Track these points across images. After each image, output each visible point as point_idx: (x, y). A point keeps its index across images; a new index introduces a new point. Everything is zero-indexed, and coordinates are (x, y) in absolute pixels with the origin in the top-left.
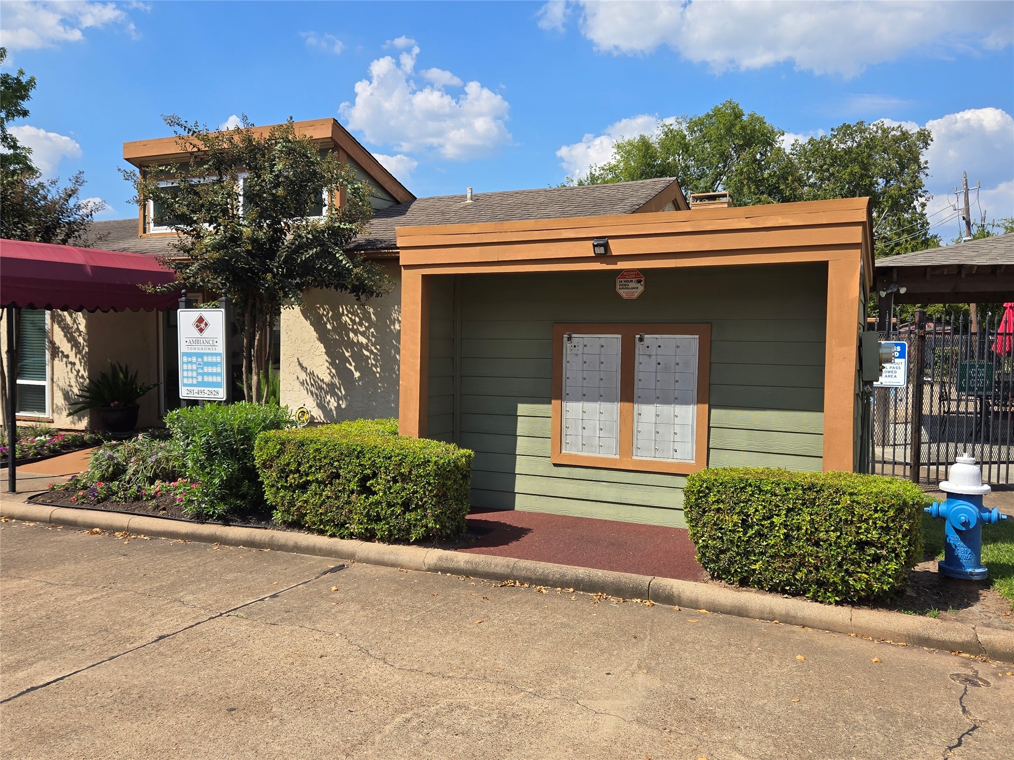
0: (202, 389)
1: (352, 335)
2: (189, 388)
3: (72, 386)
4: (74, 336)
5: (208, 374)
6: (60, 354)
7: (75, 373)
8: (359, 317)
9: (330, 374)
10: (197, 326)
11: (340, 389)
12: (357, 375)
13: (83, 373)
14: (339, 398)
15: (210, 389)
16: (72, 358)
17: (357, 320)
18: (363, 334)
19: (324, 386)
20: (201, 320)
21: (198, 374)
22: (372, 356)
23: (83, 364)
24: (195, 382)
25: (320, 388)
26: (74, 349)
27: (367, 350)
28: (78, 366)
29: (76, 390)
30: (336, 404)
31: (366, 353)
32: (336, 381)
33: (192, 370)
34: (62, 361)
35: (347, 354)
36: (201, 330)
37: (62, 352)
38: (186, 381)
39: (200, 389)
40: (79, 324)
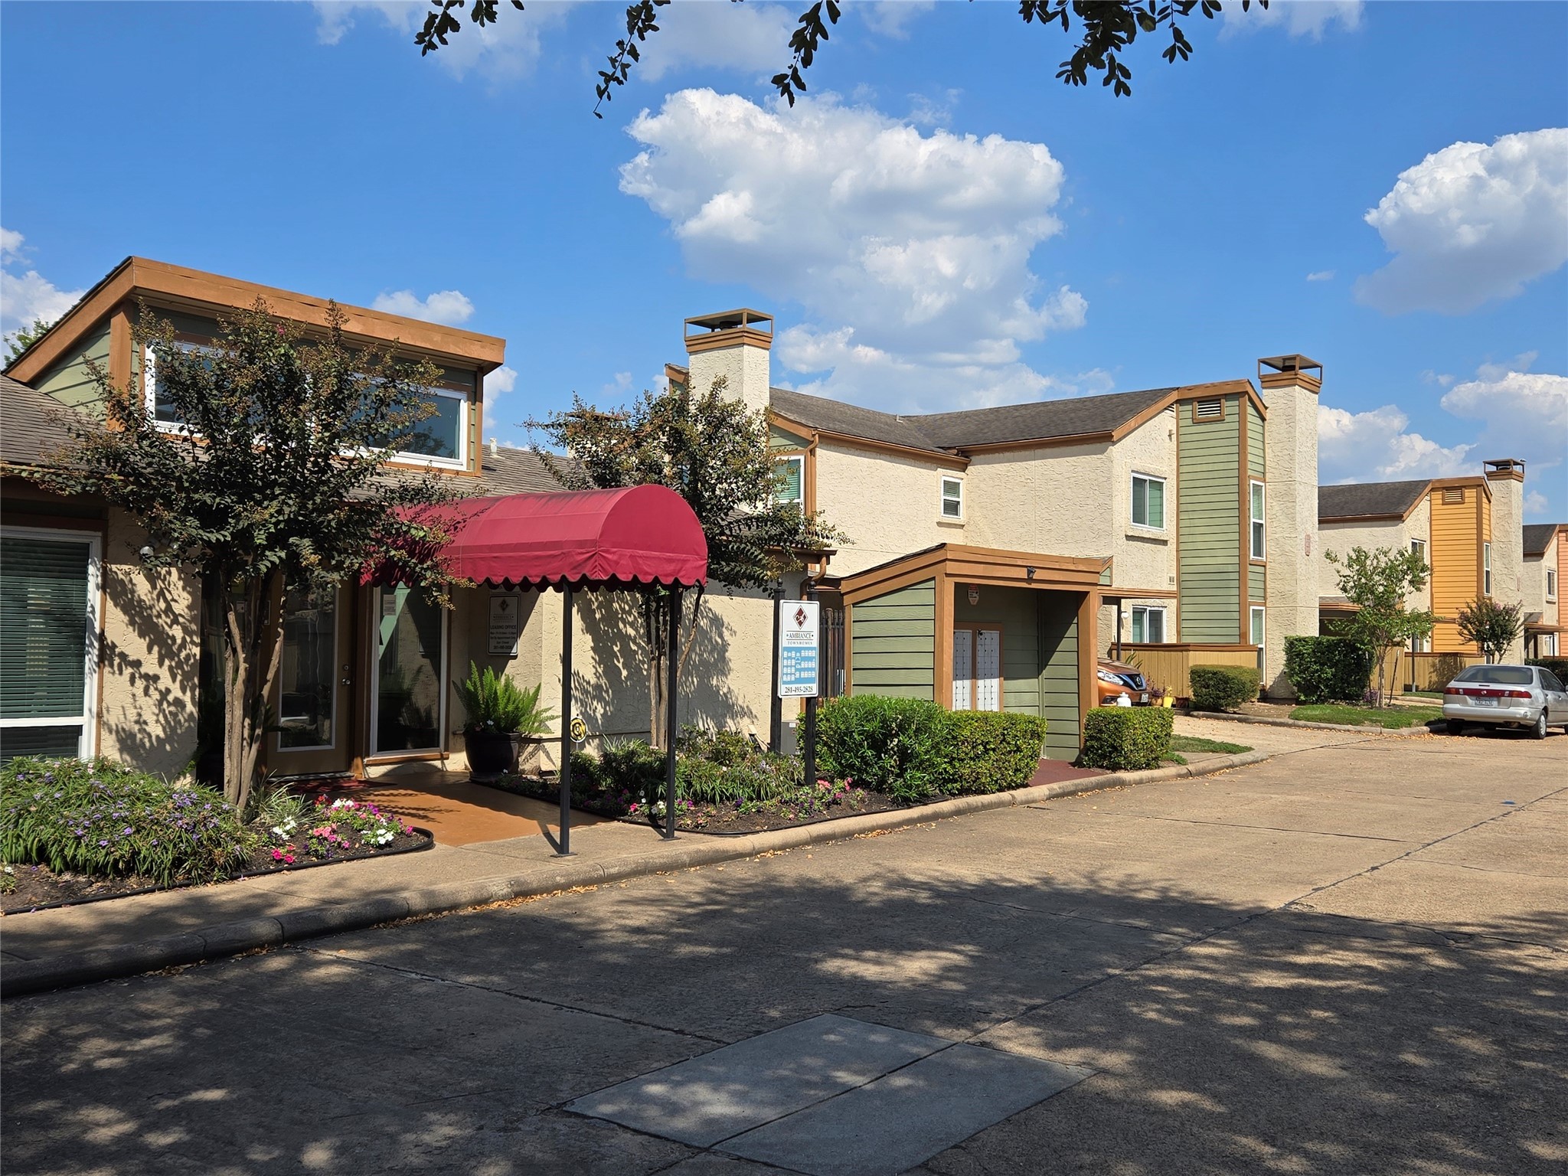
0: (799, 685)
1: (621, 625)
2: (787, 686)
3: (145, 723)
4: (156, 625)
5: (805, 670)
6: (117, 661)
7: (156, 696)
8: (628, 605)
9: (595, 674)
10: (797, 619)
11: (607, 692)
12: (625, 673)
13: (179, 694)
14: (607, 703)
15: (806, 685)
16: (150, 665)
17: (627, 608)
18: (632, 625)
19: (590, 689)
20: (800, 612)
21: (796, 670)
22: (640, 652)
23: (179, 678)
24: (793, 679)
25: (587, 692)
26: (156, 649)
27: (635, 643)
28: (165, 681)
29: (156, 730)
30: (602, 711)
31: (634, 647)
32: (603, 681)
33: (791, 666)
34: (121, 673)
35: (616, 649)
36: (800, 623)
37: (123, 656)
38: (785, 679)
39: (797, 685)
40: (173, 600)
